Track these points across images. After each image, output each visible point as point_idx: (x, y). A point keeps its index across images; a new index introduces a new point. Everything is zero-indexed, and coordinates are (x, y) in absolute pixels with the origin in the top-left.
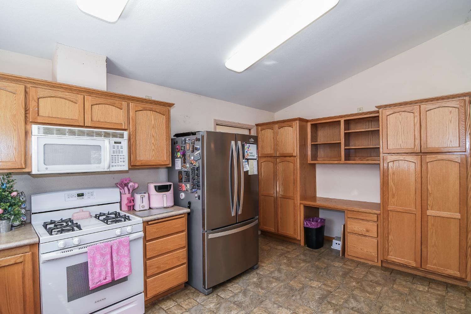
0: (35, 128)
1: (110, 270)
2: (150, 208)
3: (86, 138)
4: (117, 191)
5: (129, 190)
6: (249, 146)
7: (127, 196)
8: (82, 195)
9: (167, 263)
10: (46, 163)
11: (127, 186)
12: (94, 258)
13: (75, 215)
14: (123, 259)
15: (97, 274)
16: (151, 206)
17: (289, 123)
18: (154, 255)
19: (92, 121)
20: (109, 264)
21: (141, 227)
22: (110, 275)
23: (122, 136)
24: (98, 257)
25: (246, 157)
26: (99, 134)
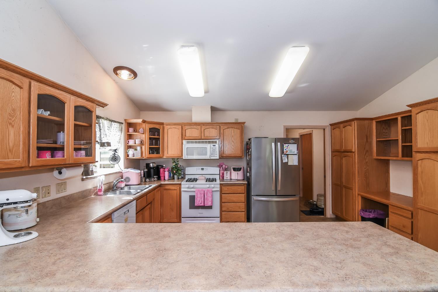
0: (184, 141)
1: (203, 201)
2: (231, 179)
3: (201, 144)
4: (218, 169)
5: (223, 168)
6: (288, 145)
7: (222, 172)
8: (203, 169)
9: (232, 208)
10: (187, 155)
11: (222, 167)
12: (197, 194)
13: (199, 177)
14: (209, 198)
15: (198, 201)
16: (232, 178)
17: (348, 123)
18: (226, 202)
19: (204, 136)
20: (203, 198)
21: (219, 186)
22: (203, 203)
23: (216, 142)
24: (199, 194)
25: (285, 153)
26: (206, 142)
